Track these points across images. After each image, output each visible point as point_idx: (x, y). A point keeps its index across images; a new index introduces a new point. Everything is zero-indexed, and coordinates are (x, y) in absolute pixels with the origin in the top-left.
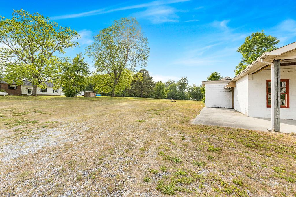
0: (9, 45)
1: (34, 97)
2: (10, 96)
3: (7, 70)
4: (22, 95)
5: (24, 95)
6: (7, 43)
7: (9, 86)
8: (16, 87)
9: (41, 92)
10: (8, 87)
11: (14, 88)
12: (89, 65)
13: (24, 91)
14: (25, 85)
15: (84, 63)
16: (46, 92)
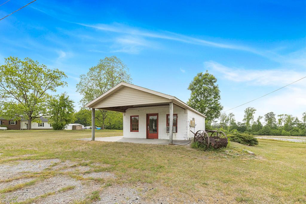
0: (4, 88)
1: (29, 130)
2: (11, 130)
3: (5, 109)
4: (21, 129)
5: (24, 129)
6: (3, 86)
7: (10, 122)
8: (16, 122)
9: (39, 126)
10: (8, 123)
11: (14, 123)
12: (73, 102)
13: (23, 126)
14: (24, 121)
15: (69, 100)
16: (43, 126)
